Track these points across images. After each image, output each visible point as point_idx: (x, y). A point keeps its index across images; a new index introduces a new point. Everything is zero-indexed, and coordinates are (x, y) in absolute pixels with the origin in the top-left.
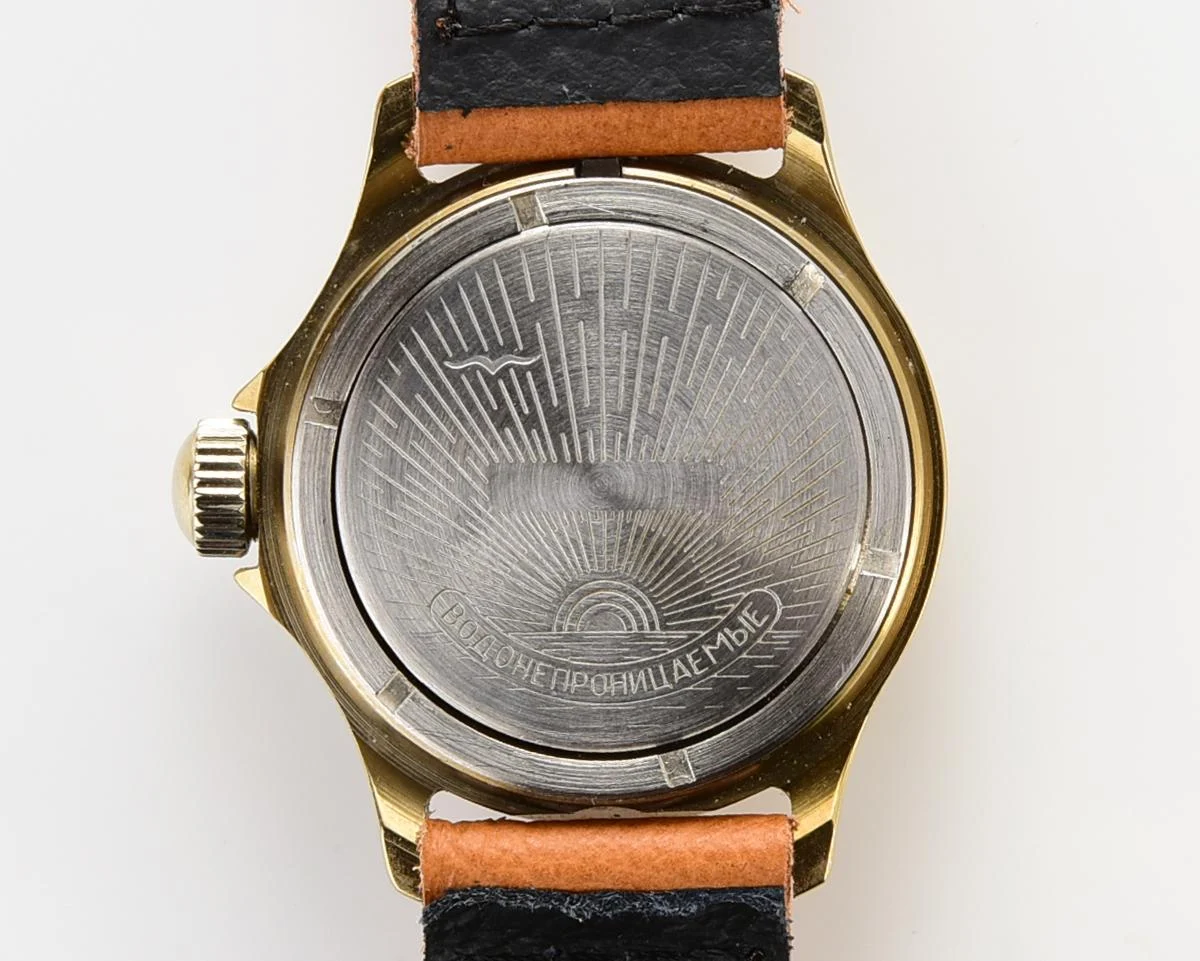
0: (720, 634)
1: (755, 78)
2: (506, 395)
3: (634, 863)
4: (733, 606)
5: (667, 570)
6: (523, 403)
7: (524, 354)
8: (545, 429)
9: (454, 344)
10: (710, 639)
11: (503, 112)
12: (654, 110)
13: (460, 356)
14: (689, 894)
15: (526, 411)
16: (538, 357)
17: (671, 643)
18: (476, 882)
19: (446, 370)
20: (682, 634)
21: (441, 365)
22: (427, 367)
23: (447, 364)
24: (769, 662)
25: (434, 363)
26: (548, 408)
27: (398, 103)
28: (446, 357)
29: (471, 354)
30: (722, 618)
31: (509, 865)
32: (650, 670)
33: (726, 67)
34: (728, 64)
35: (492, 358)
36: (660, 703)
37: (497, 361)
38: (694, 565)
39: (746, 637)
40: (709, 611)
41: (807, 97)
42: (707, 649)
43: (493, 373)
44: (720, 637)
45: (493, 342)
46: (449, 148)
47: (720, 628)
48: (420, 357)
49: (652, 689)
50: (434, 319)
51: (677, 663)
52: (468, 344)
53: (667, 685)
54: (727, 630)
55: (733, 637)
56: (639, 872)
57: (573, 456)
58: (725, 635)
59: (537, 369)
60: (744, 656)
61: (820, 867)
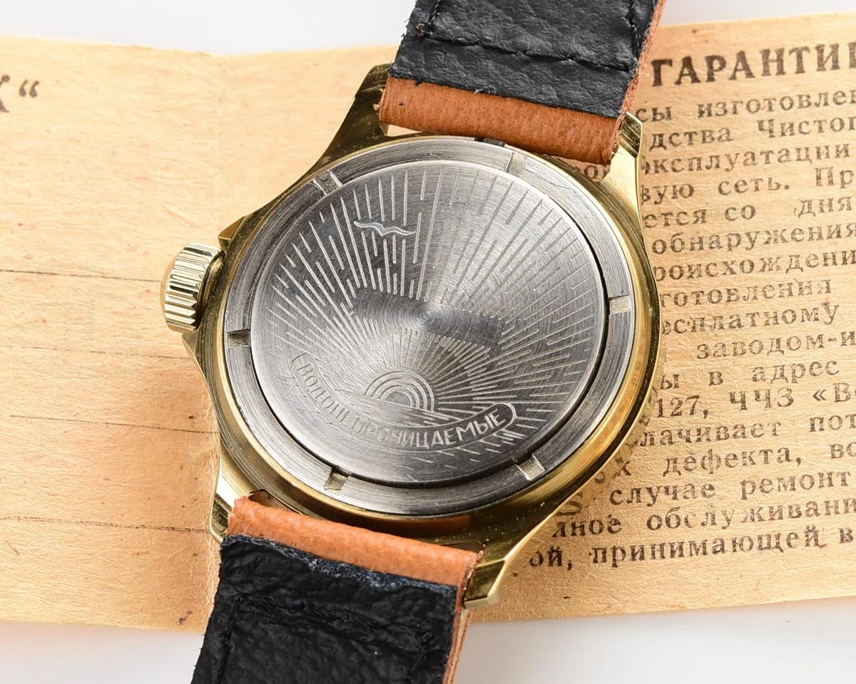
0: (471, 423)
1: (604, 105)
2: (386, 249)
3: (366, 549)
4: (485, 409)
5: (450, 376)
6: (394, 257)
7: (405, 228)
8: (403, 275)
9: (364, 213)
10: (464, 425)
11: (441, 88)
12: (535, 108)
13: (364, 220)
14: (395, 577)
15: (394, 262)
16: (413, 233)
17: (437, 420)
18: (261, 535)
19: (353, 226)
20: (446, 417)
21: (352, 223)
22: (343, 222)
23: (355, 223)
24: (496, 448)
25: (348, 221)
26: (409, 263)
27: (380, 75)
28: (356, 219)
29: (372, 221)
30: (475, 414)
31: (286, 529)
32: (418, 434)
33: (588, 94)
34: (590, 93)
35: (384, 226)
36: (417, 455)
37: (388, 229)
38: (468, 378)
39: (486, 430)
40: (469, 407)
41: (634, 129)
42: (459, 430)
43: (382, 235)
44: (470, 425)
45: (388, 217)
46: (402, 104)
47: (472, 420)
48: (340, 215)
49: (415, 446)
50: (357, 195)
51: (437, 434)
52: (372, 215)
53: (426, 446)
54: (476, 423)
55: (478, 428)
56: (367, 555)
57: (415, 295)
58: (474, 425)
59: (410, 240)
60: (482, 441)
61: (488, 586)
